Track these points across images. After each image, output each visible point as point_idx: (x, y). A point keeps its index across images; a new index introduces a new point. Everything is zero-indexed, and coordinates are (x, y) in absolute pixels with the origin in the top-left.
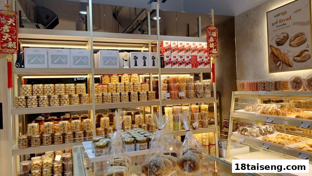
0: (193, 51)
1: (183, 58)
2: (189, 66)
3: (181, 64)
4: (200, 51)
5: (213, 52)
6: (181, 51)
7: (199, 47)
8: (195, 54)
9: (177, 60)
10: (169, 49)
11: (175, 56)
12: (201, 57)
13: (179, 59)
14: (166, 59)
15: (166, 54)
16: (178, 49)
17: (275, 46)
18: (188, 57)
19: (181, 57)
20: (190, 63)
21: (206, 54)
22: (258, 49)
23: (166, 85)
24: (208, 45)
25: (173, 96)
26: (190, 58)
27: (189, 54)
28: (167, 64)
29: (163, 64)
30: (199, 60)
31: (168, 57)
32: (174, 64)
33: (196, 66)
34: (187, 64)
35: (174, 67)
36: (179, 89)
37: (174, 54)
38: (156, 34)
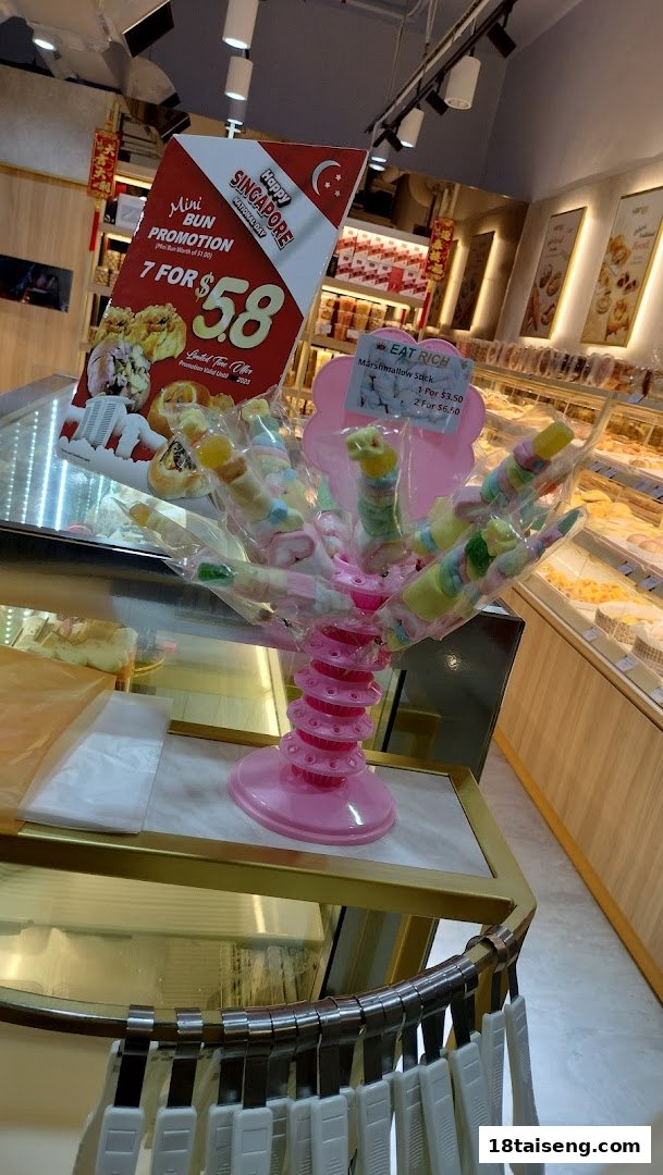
0: (400, 258)
1: (375, 268)
2: (383, 287)
3: (368, 278)
4: (412, 261)
5: (434, 270)
6: (374, 252)
7: (412, 252)
8: (401, 264)
9: (363, 268)
10: (353, 244)
11: (362, 260)
12: (411, 275)
13: (368, 269)
14: (341, 262)
15: (343, 252)
16: (356, 244)
17: (538, 284)
18: (385, 268)
19: (372, 265)
20: (386, 280)
21: (422, 270)
23: (331, 310)
24: (430, 252)
25: (336, 333)
26: (389, 271)
27: (389, 261)
28: (342, 271)
29: (332, 270)
30: (406, 278)
31: (346, 259)
32: (355, 275)
33: (398, 289)
34: (381, 281)
35: (352, 280)
36: (352, 323)
37: (360, 255)
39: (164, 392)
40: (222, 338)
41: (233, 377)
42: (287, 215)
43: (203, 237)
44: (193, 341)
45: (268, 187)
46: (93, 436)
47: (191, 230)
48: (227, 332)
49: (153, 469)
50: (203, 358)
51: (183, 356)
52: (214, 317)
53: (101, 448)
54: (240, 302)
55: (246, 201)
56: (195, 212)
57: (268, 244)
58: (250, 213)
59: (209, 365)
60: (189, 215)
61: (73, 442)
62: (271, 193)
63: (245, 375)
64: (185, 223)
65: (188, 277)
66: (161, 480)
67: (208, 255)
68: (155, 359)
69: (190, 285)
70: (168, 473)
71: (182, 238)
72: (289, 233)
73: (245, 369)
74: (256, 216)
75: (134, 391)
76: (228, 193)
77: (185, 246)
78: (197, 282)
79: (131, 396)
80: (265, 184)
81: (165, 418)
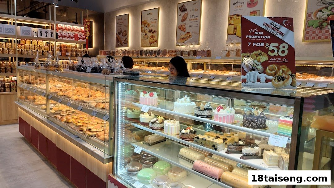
0: (76, 31)
1: (70, 35)
2: (73, 39)
3: (68, 38)
4: (80, 32)
5: (87, 33)
6: (68, 30)
7: (79, 29)
8: (77, 33)
9: (66, 35)
10: (61, 28)
11: (65, 33)
12: (80, 35)
13: (68, 35)
14: (59, 34)
15: (59, 31)
16: (63, 29)
17: (118, 34)
18: (73, 34)
19: (69, 34)
20: (73, 37)
21: (83, 34)
22: (112, 34)
23: (59, 48)
24: (85, 29)
25: (63, 55)
26: (74, 35)
27: (73, 32)
28: (60, 37)
29: (57, 36)
30: (79, 36)
31: (60, 33)
32: (64, 37)
33: (78, 39)
34: (72, 38)
35: (64, 39)
36: (66, 51)
37: (64, 32)
38: (54, 20)
39: (267, 68)
40: (277, 55)
41: (284, 62)
42: (280, 30)
43: (262, 36)
44: (270, 57)
45: (273, 25)
46: (252, 80)
47: (257, 35)
48: (278, 53)
49: (273, 83)
50: (274, 59)
51: (269, 60)
52: (273, 51)
53: (256, 83)
54: (278, 48)
55: (269, 29)
56: (257, 31)
57: (279, 36)
58: (272, 31)
59: (277, 60)
60: (255, 32)
61: (246, 83)
62: (275, 26)
63: (286, 61)
64: (255, 34)
65: (262, 44)
66: (276, 85)
67: (265, 40)
68: (261, 62)
69: (263, 46)
70: (277, 83)
71: (255, 37)
72: (283, 33)
73: (286, 60)
74: (273, 31)
75: (259, 69)
76: (264, 27)
77: (258, 38)
78: (265, 45)
79: (259, 70)
80: (272, 25)
81: (270, 73)
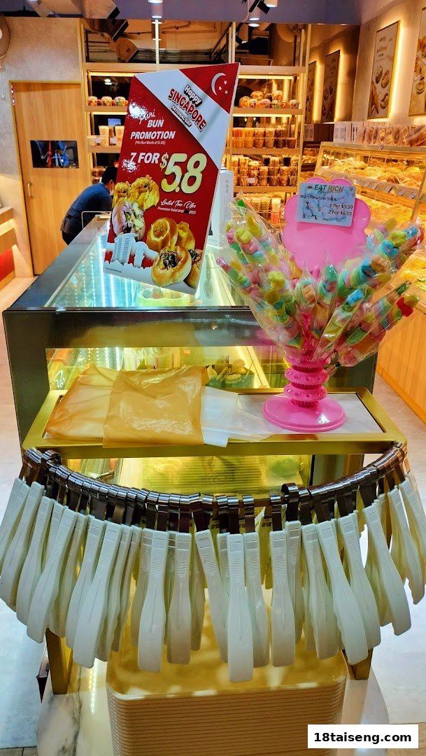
39: (153, 226)
40: (177, 190)
41: (187, 211)
42: (202, 110)
43: (159, 133)
44: (163, 195)
45: (189, 96)
46: (121, 259)
47: (152, 129)
48: (180, 186)
49: (154, 270)
50: (170, 203)
51: (159, 204)
52: (171, 178)
53: (126, 264)
54: (183, 166)
55: (178, 107)
56: (153, 119)
57: (194, 130)
58: (181, 114)
59: (173, 207)
60: (150, 121)
61: (111, 263)
62: (191, 99)
63: (192, 209)
64: (148, 126)
65: (154, 158)
66: (158, 276)
67: (163, 143)
68: (145, 209)
69: (157, 162)
70: (161, 272)
71: (148, 135)
72: (204, 121)
73: (193, 205)
74: (185, 114)
75: (137, 229)
76: (168, 104)
77: (151, 140)
78: (160, 160)
79: (136, 232)
80: (187, 94)
81: (155, 241)
